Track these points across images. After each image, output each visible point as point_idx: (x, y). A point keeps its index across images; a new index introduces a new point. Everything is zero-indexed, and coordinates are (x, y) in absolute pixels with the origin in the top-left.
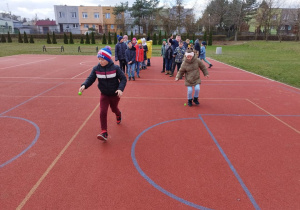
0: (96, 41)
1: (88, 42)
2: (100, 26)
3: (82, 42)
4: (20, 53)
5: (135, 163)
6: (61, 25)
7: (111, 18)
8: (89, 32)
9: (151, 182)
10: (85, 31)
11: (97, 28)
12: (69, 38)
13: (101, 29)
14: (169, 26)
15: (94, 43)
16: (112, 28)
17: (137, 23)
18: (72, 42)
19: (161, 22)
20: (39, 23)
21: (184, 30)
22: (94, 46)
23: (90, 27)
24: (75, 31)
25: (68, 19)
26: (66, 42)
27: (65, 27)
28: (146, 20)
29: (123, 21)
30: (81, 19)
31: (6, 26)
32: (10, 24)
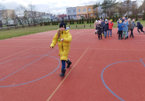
0: (84, 22)
1: (80, 23)
2: (86, 15)
3: (78, 23)
4: (53, 29)
5: (103, 81)
6: (69, 16)
7: (91, 11)
8: (81, 18)
9: (111, 92)
10: (79, 18)
11: (84, 16)
12: (72, 22)
13: (86, 17)
14: (122, 12)
15: (83, 23)
16: (92, 16)
17: (104, 12)
18: (73, 24)
19: (117, 10)
20: (60, 16)
21: (130, 13)
22: (83, 25)
23: (81, 16)
24: (75, 18)
25: (72, 13)
26: (71, 24)
27: (70, 17)
28: (109, 10)
29: (97, 11)
30: (77, 13)
31: (48, 19)
32: (49, 17)
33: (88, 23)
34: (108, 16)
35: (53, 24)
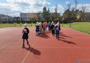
1: (29, 23)
2: (33, 18)
3: (27, 23)
6: (21, 18)
7: (36, 16)
8: (29, 20)
13: (33, 20)
14: (53, 18)
15: (31, 23)
16: (36, 19)
18: (24, 23)
20: (15, 18)
24: (25, 20)
25: (24, 17)
28: (46, 17)
29: (39, 17)
30: (27, 17)
31: (6, 19)
32: (7, 18)
33: (34, 23)
34: (46, 20)
35: (9, 23)
